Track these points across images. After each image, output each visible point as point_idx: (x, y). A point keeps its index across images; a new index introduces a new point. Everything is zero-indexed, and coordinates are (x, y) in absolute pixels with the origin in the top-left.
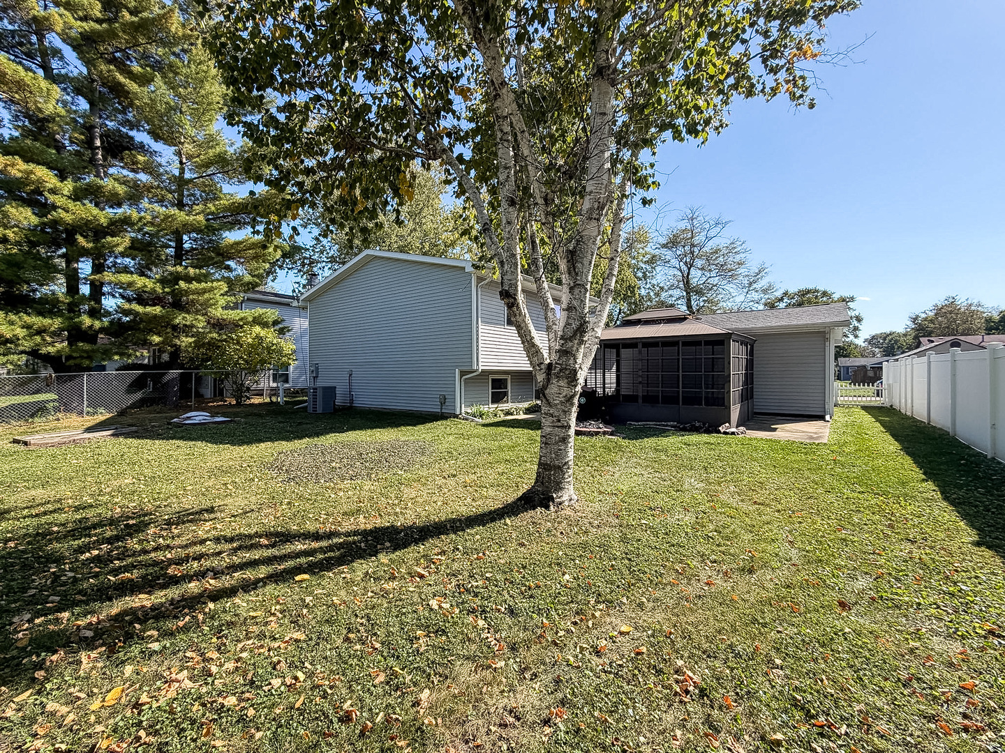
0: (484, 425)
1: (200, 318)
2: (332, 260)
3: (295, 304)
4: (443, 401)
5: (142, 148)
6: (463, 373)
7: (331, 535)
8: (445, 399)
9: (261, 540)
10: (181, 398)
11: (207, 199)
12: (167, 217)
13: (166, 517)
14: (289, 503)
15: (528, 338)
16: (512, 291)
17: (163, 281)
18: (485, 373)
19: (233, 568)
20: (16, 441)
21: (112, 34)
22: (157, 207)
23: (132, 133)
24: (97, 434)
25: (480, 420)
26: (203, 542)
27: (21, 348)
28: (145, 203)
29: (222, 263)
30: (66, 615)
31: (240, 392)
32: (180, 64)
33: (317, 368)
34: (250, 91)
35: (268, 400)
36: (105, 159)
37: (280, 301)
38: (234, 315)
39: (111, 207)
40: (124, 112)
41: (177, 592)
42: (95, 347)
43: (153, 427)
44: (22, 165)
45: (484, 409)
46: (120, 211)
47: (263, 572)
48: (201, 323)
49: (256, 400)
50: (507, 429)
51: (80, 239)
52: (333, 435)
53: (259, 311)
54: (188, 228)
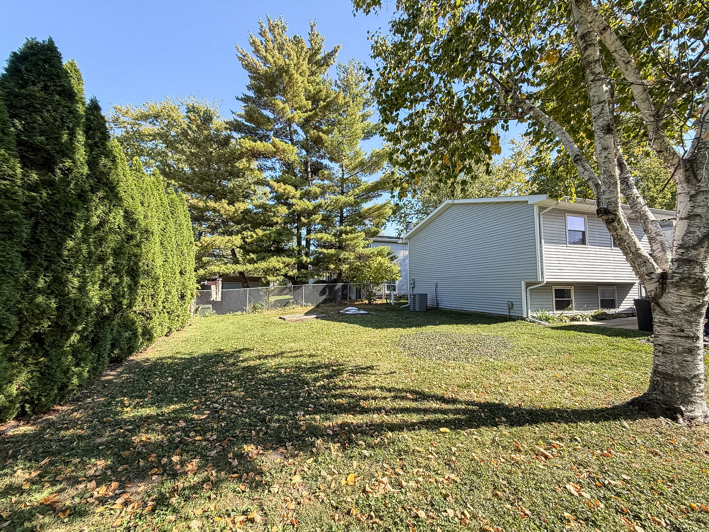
0: (553, 328)
1: (352, 253)
2: (418, 212)
3: (400, 241)
4: (510, 306)
5: (326, 167)
6: (528, 285)
7: (454, 401)
8: (513, 305)
9: (408, 394)
10: (342, 299)
11: (354, 187)
12: (337, 200)
13: (350, 368)
14: (417, 371)
15: (633, 250)
16: (611, 208)
17: (335, 235)
18: (549, 285)
19: (396, 411)
20: (280, 318)
21: (316, 114)
22: (332, 196)
23: (322, 161)
24: (310, 317)
25: (547, 323)
26: (374, 388)
27: (281, 273)
28: (327, 196)
29: (362, 221)
30: (318, 417)
31: (370, 296)
32: (343, 119)
33: (414, 282)
34: (392, 113)
35: (385, 301)
36: (312, 177)
37: (390, 241)
38: (367, 251)
39: (314, 200)
40: (319, 152)
41: (368, 419)
42: (308, 272)
43: (332, 314)
44: (283, 186)
45: (549, 314)
46: (317, 201)
47: (415, 418)
48: (352, 256)
49: (379, 302)
50: (579, 333)
51: (302, 219)
52: (431, 326)
53: (380, 247)
54: (346, 204)
